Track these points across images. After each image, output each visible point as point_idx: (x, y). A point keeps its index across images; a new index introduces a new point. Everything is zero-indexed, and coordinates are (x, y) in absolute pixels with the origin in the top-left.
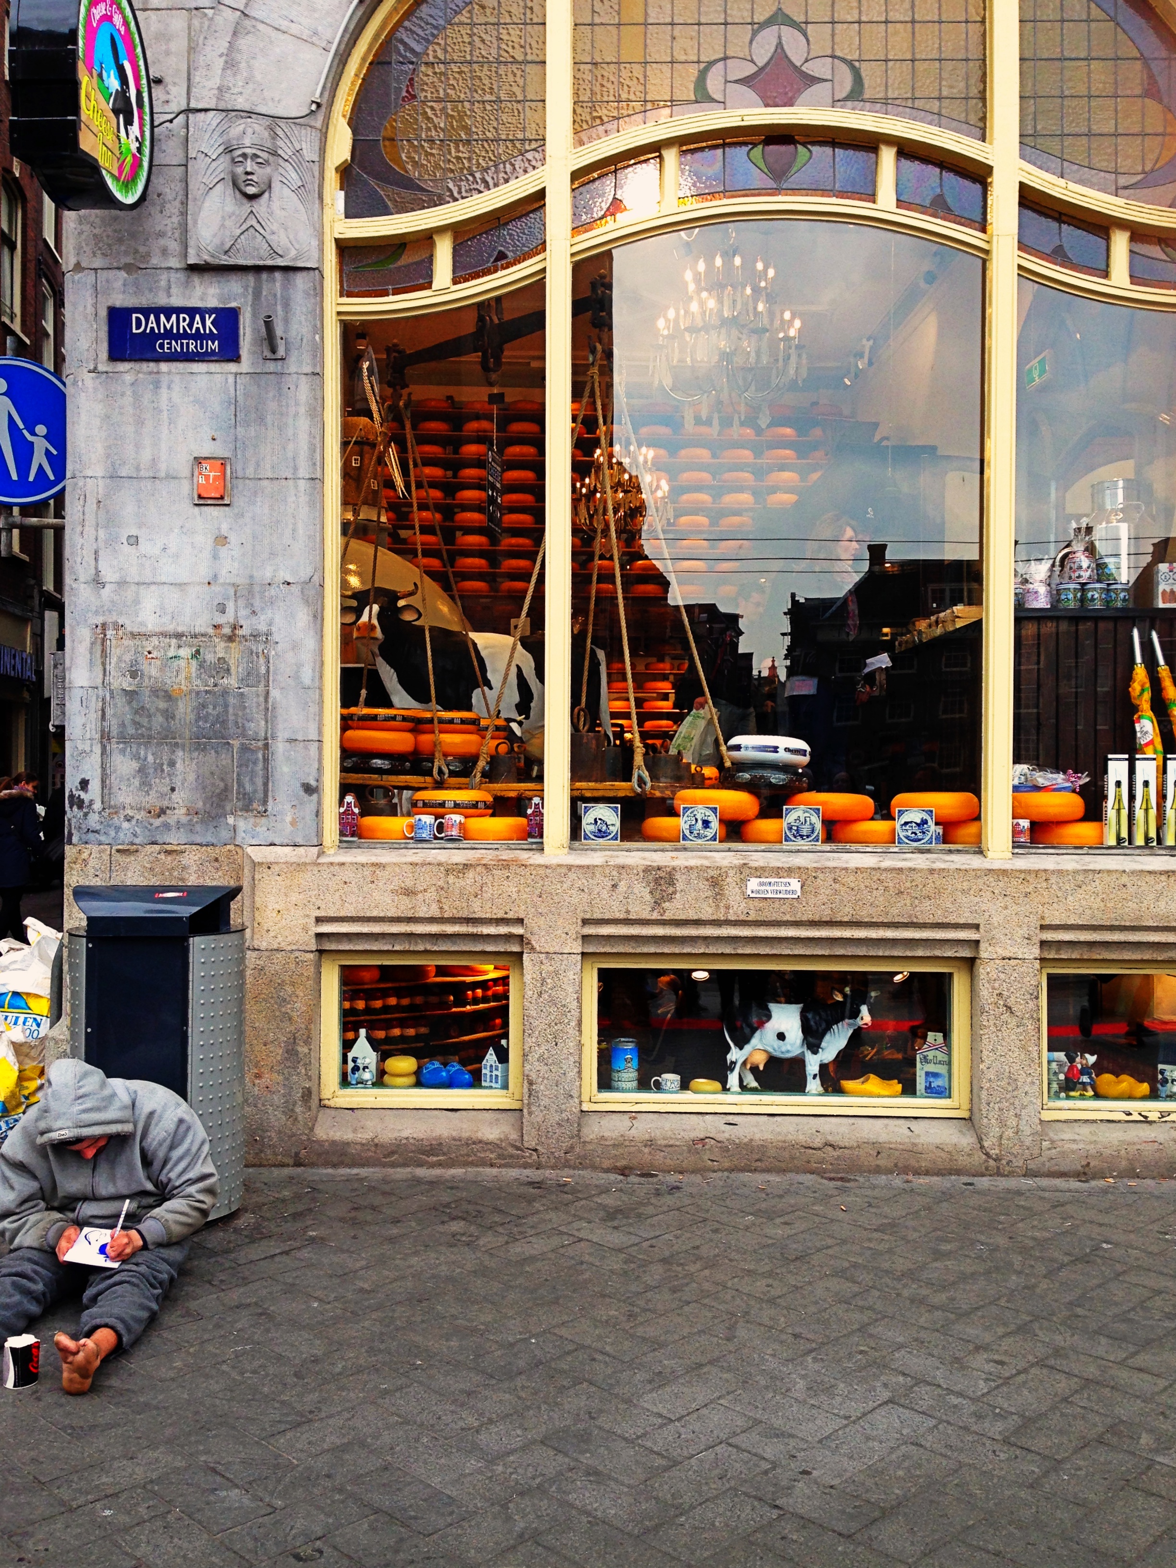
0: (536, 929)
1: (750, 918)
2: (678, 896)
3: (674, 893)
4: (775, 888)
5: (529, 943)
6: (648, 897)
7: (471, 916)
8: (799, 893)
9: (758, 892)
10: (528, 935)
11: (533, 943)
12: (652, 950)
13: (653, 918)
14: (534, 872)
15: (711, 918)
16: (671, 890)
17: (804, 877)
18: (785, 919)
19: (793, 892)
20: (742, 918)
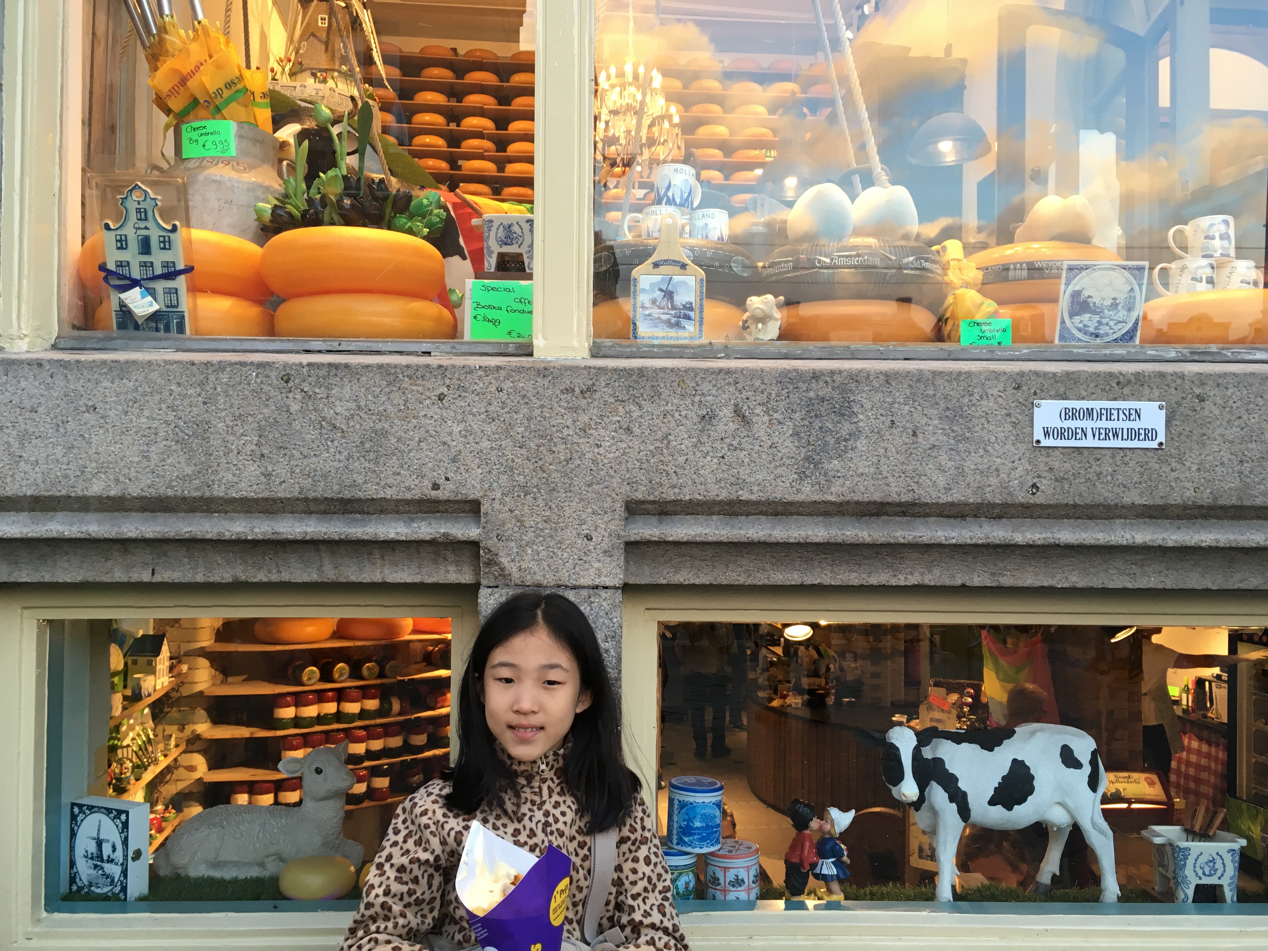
0: (510, 526)
1: (1039, 499)
2: (861, 444)
3: (855, 435)
4: (1104, 424)
5: (490, 563)
6: (787, 446)
7: (347, 495)
8: (1161, 438)
9: (1061, 433)
10: (491, 543)
11: (504, 561)
12: (794, 577)
13: (800, 497)
14: (507, 385)
15: (945, 499)
16: (846, 428)
17: (1175, 396)
18: (1127, 500)
19: (1150, 434)
20: (1022, 497)
